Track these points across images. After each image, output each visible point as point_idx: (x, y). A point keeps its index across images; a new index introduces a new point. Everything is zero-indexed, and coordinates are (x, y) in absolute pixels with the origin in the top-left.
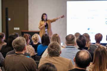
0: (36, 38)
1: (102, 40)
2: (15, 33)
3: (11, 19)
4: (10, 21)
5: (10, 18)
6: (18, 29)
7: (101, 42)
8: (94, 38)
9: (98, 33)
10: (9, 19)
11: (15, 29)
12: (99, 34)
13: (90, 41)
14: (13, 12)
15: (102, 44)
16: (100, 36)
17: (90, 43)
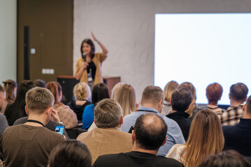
0: (83, 89)
1: (222, 98)
2: (38, 80)
3: (36, 51)
4: (33, 55)
5: (33, 48)
6: (51, 71)
7: (220, 102)
8: (205, 92)
9: (212, 82)
10: (33, 51)
11: (45, 71)
12: (215, 84)
13: (196, 99)
14: (41, 35)
15: (220, 106)
16: (216, 88)
17: (195, 104)
